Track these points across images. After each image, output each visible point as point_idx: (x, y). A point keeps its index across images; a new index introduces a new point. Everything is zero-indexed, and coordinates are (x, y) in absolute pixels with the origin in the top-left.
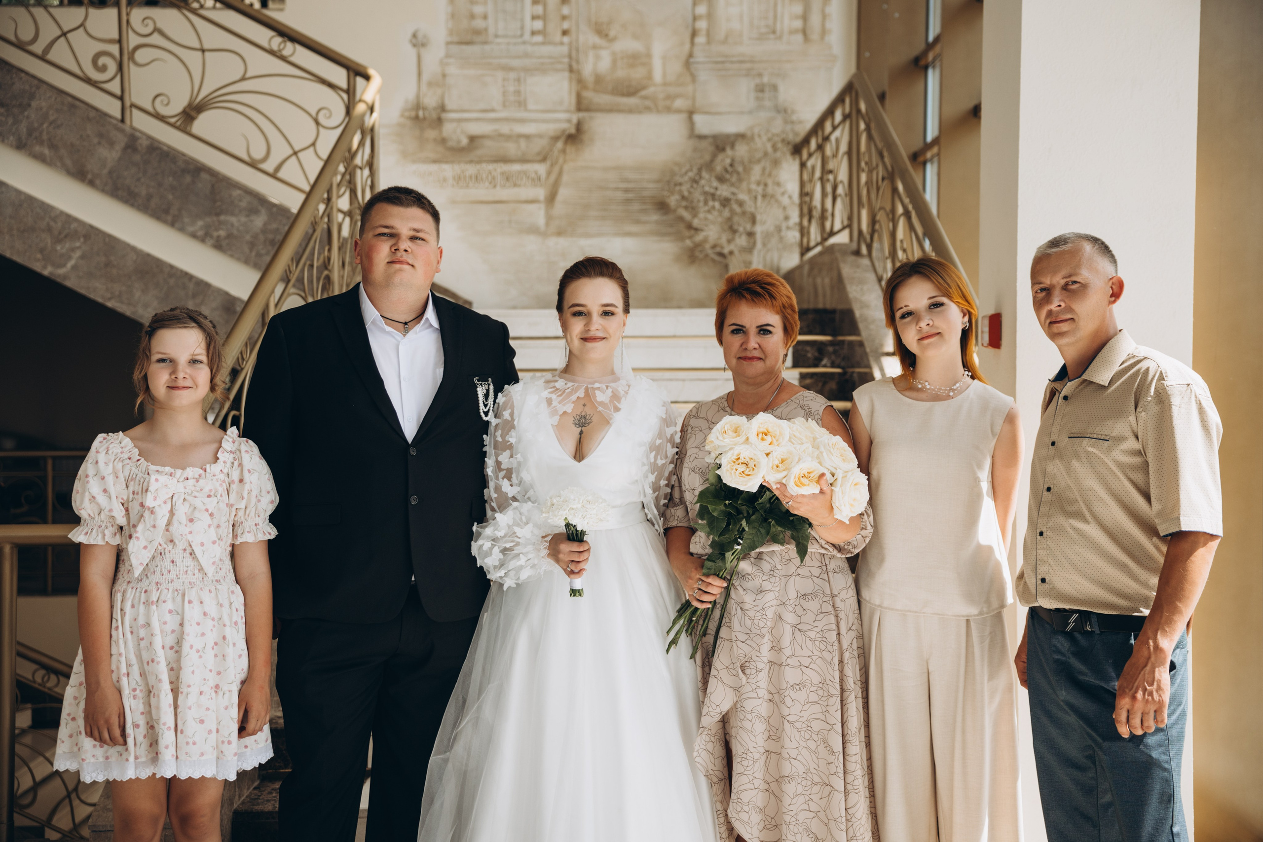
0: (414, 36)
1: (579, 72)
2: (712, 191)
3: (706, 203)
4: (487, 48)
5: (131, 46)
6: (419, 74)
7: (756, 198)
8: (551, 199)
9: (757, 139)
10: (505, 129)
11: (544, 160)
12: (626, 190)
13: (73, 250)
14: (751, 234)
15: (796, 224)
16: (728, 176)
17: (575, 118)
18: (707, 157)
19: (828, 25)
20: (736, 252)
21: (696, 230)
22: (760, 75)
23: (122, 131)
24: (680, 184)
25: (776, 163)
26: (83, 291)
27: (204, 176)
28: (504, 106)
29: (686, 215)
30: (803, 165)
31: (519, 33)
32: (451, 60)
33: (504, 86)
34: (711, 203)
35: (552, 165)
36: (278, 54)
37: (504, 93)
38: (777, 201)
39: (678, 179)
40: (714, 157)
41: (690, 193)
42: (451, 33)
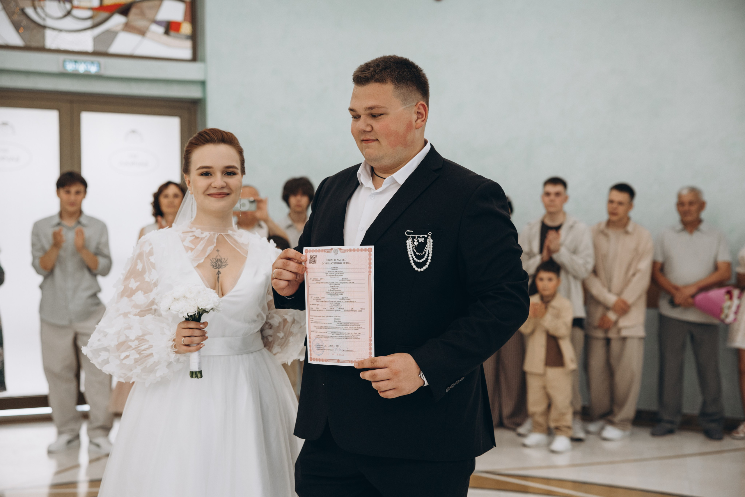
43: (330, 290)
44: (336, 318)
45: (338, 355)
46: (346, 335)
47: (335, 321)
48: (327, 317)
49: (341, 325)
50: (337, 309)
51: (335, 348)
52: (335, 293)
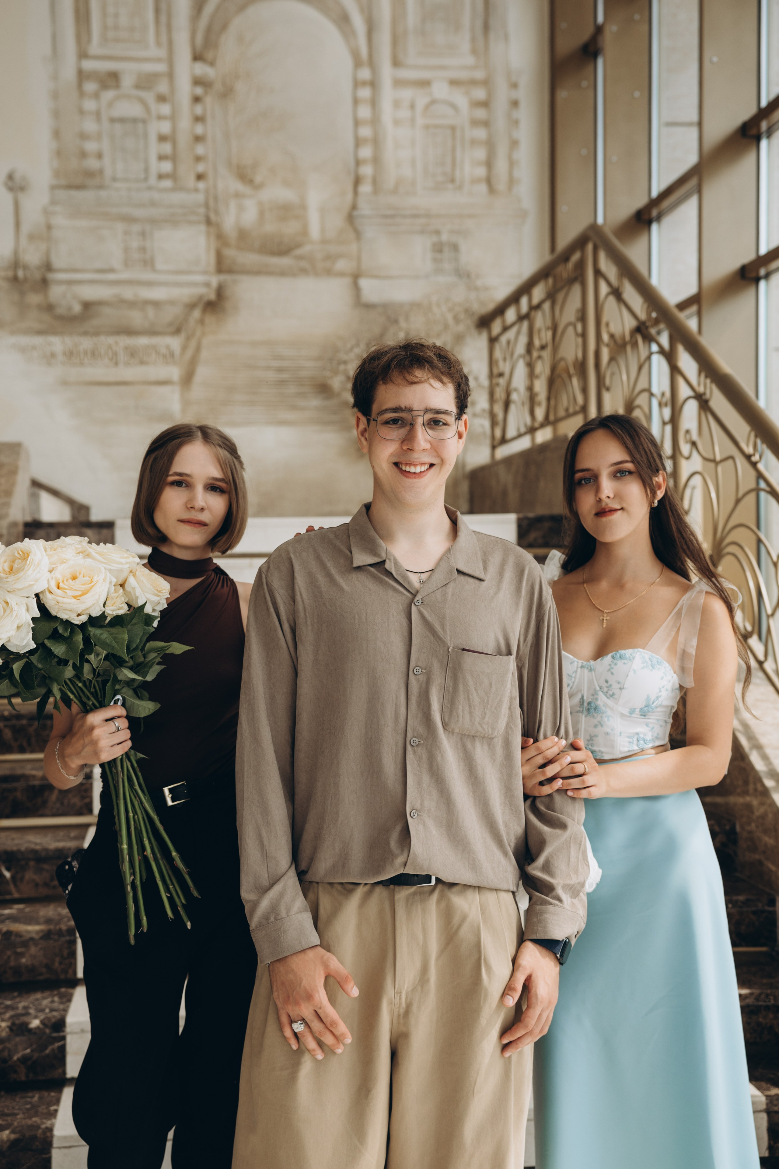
0: (10, 177)
1: (218, 226)
4: (103, 193)
6: (18, 225)
8: (188, 379)
9: (435, 308)
10: (128, 293)
11: (177, 331)
12: (280, 370)
15: (484, 410)
17: (215, 281)
19: (516, 174)
22: (438, 232)
24: (345, 363)
25: (460, 338)
28: (126, 265)
30: (493, 341)
31: (142, 176)
32: (58, 208)
33: (125, 241)
35: (188, 339)
37: (126, 250)
39: (343, 356)
42: (57, 174)
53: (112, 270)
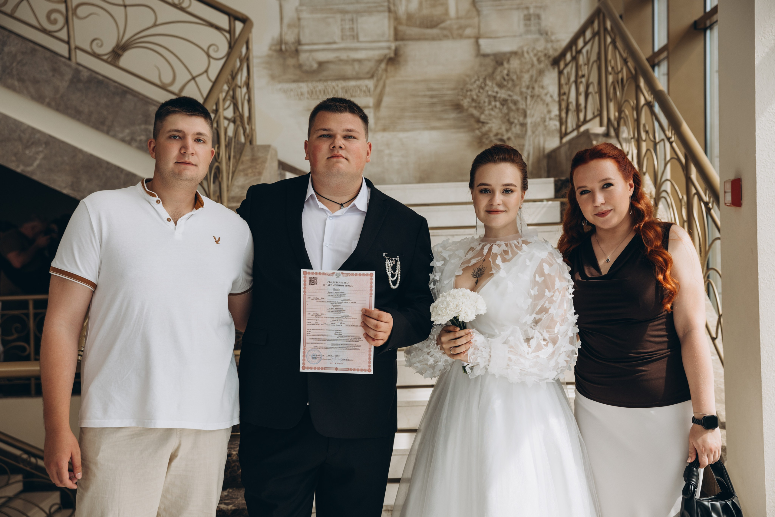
1: (395, 13)
2: (494, 94)
3: (490, 103)
5: (74, 4)
6: (282, 19)
7: (526, 98)
8: (378, 104)
9: (526, 55)
10: (344, 55)
11: (372, 77)
12: (432, 97)
13: (38, 153)
14: (523, 125)
15: (556, 116)
16: (505, 83)
17: (393, 45)
18: (490, 70)
20: (513, 138)
21: (483, 123)
22: (527, 8)
23: (70, 66)
24: (471, 90)
25: (541, 72)
26: (46, 183)
27: (129, 97)
28: (342, 39)
29: (476, 113)
30: (560, 73)
32: (304, 8)
33: (342, 25)
34: (493, 103)
35: (378, 81)
36: (179, 7)
37: (342, 30)
38: (542, 100)
39: (469, 87)
40: (495, 69)
41: (478, 96)
43: (332, 308)
44: (337, 331)
45: (337, 363)
46: (346, 346)
47: (335, 334)
48: (327, 330)
49: (342, 337)
50: (339, 324)
51: (333, 357)
52: (336, 311)
53: (334, 43)
